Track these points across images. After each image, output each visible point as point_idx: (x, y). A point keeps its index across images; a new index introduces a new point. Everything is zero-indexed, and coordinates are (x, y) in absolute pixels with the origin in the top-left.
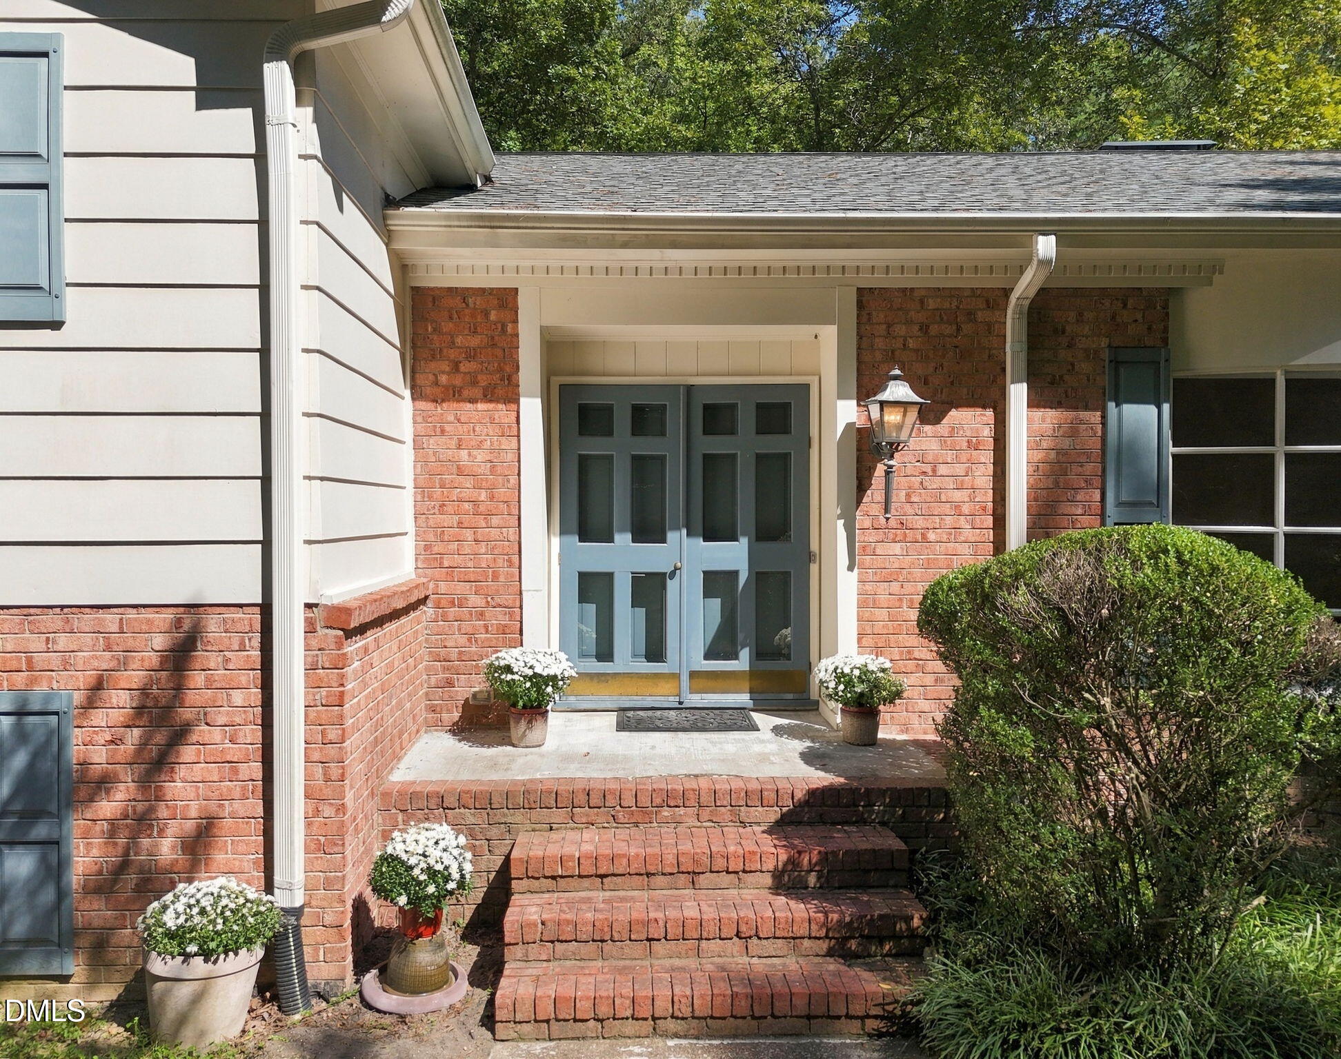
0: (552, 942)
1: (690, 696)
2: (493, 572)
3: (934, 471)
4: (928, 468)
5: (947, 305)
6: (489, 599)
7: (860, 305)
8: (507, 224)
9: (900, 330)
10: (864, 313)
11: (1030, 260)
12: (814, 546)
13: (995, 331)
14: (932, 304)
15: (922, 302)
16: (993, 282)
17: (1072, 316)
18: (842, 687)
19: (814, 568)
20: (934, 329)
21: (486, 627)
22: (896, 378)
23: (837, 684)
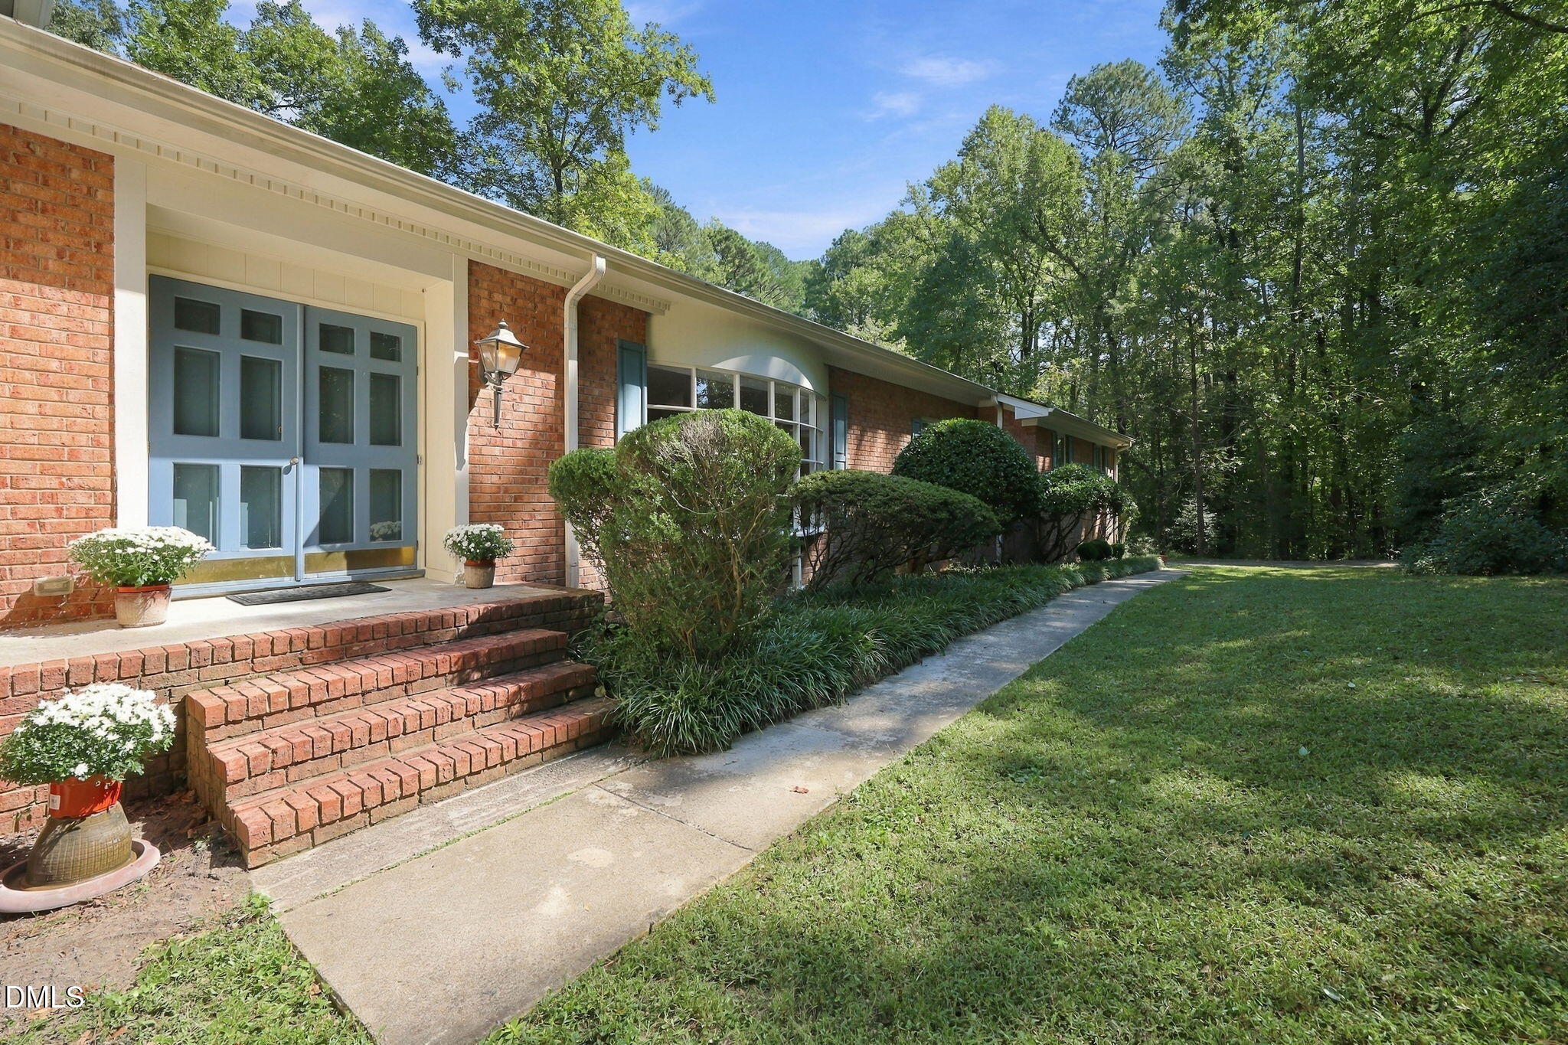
0: (285, 767)
1: (305, 576)
2: (71, 451)
3: (521, 398)
4: (517, 397)
5: (528, 288)
6: (64, 479)
7: (470, 272)
8: (128, 79)
9: (498, 297)
10: (473, 279)
11: (588, 270)
12: (421, 452)
13: (557, 311)
14: (520, 285)
15: (512, 281)
16: (558, 281)
17: (600, 315)
18: (473, 545)
19: (421, 469)
20: (520, 302)
21: (59, 511)
22: (503, 327)
23: (469, 544)
